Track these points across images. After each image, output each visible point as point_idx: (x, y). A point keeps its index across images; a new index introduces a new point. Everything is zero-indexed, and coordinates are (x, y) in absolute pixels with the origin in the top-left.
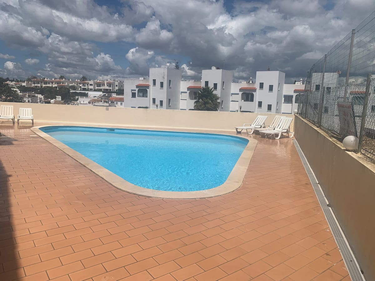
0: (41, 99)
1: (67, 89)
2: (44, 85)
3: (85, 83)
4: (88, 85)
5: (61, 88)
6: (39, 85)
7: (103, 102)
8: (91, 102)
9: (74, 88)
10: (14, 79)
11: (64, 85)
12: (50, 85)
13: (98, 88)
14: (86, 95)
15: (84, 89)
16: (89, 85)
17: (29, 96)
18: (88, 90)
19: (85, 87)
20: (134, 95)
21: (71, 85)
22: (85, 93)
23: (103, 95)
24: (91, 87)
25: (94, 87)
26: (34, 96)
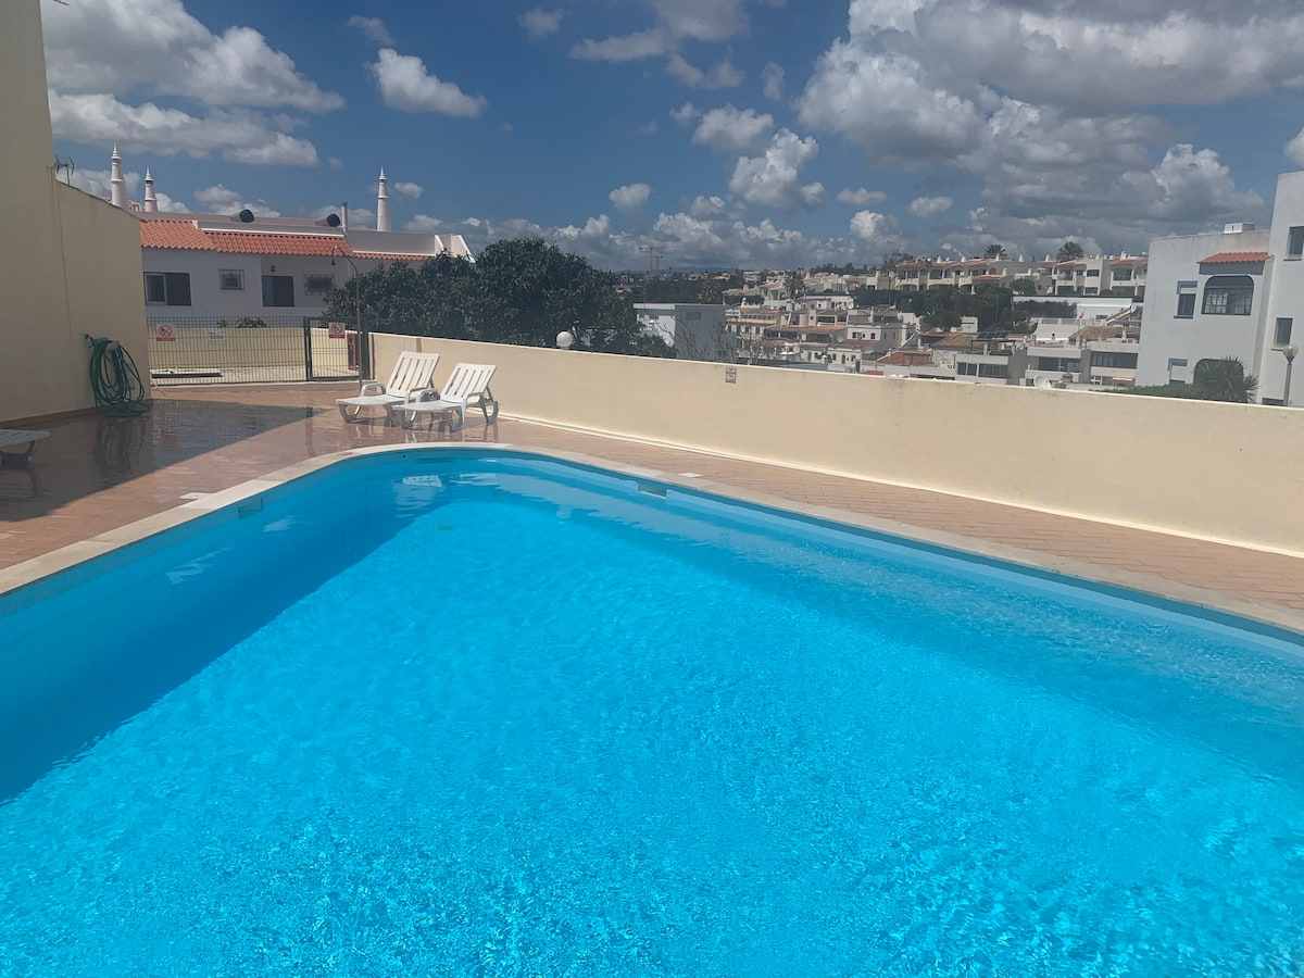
0: (911, 327)
1: (1005, 290)
2: (930, 282)
3: (1072, 267)
4: (1080, 273)
5: (984, 288)
6: (915, 282)
7: (1124, 338)
8: (1078, 338)
9: (1028, 287)
10: (865, 266)
11: (996, 279)
12: (950, 281)
13: (1118, 283)
14: (1067, 313)
15: (1065, 291)
16: (1085, 274)
17: (877, 319)
18: (1080, 292)
19: (1069, 283)
20: (1185, 307)
21: (1018, 276)
22: (1066, 303)
23: (1133, 310)
24: (1090, 282)
25: (1104, 282)
26: (894, 319)
